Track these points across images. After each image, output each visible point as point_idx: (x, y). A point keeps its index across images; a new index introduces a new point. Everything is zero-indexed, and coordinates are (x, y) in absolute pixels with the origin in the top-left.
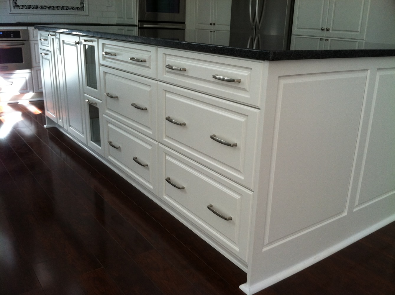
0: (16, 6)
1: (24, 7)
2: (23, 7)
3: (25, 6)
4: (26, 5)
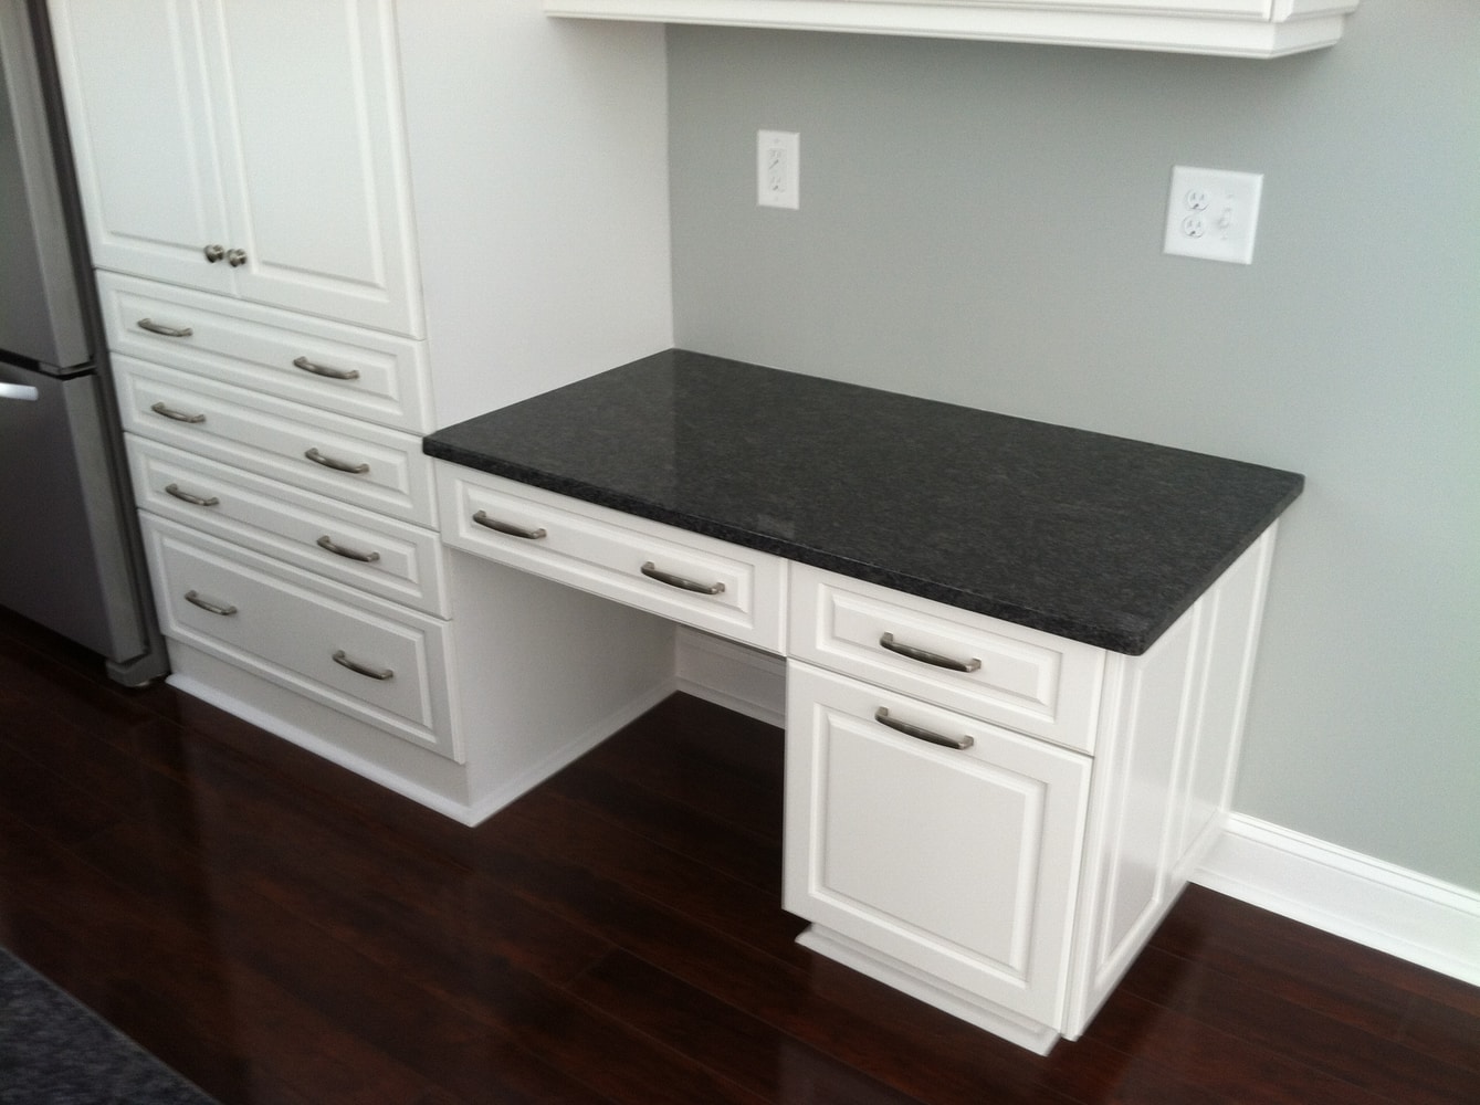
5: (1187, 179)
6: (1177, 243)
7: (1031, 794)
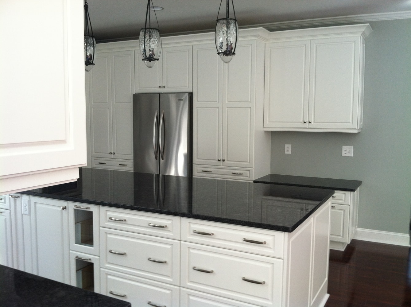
5: (344, 147)
6: (344, 155)
7: (342, 212)
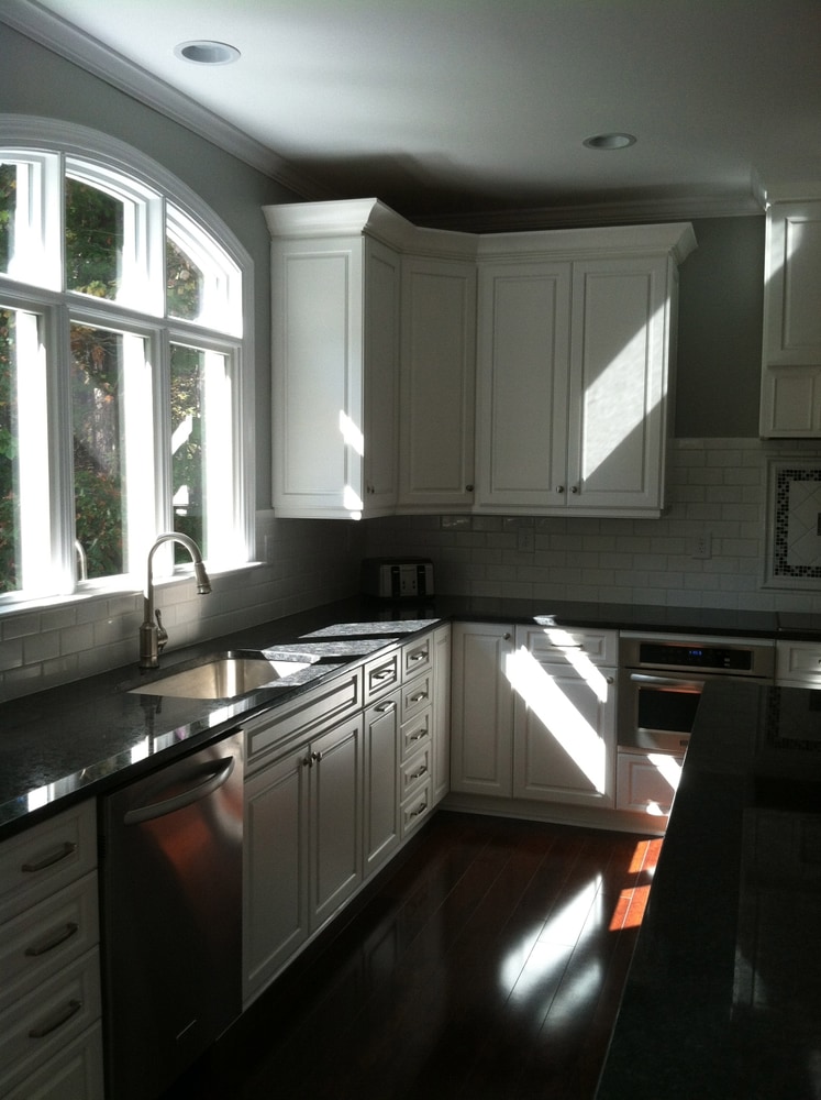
0: (784, 568)
1: (805, 572)
2: (802, 570)
3: (809, 568)
4: (811, 565)
